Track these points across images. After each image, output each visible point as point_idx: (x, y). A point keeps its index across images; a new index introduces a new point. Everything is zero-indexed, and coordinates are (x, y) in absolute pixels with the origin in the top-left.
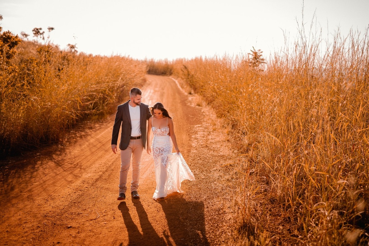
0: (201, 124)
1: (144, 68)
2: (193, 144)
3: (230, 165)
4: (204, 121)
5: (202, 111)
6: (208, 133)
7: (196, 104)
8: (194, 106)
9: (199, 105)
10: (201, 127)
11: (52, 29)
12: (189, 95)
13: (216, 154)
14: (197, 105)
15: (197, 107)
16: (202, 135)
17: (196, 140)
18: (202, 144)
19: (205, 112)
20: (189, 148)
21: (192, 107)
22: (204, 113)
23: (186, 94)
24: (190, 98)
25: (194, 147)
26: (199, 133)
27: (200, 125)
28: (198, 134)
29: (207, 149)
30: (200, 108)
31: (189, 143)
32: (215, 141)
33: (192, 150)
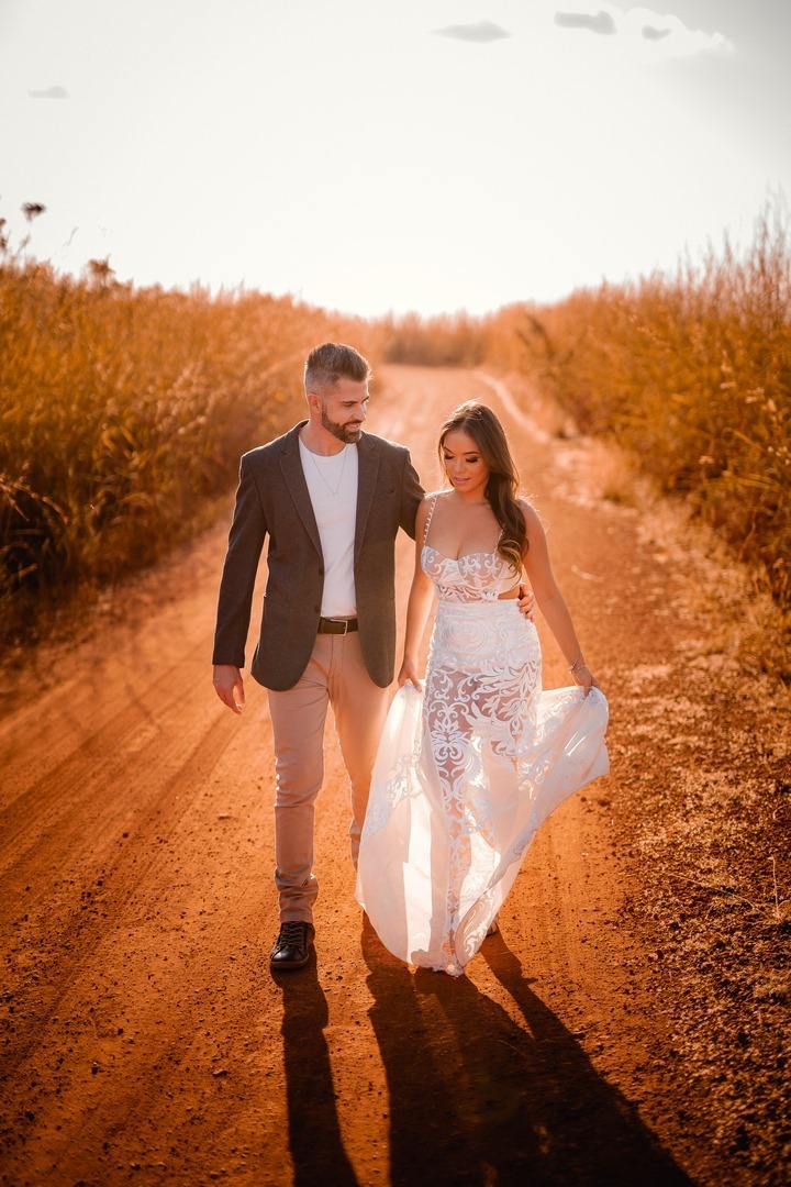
5: (644, 535)
7: (599, 493)
8: (590, 504)
9: (615, 498)
11: (38, 209)
12: (557, 443)
14: (607, 497)
15: (607, 507)
19: (661, 542)
21: (582, 508)
22: (660, 550)
23: (542, 437)
24: (564, 458)
30: (627, 513)
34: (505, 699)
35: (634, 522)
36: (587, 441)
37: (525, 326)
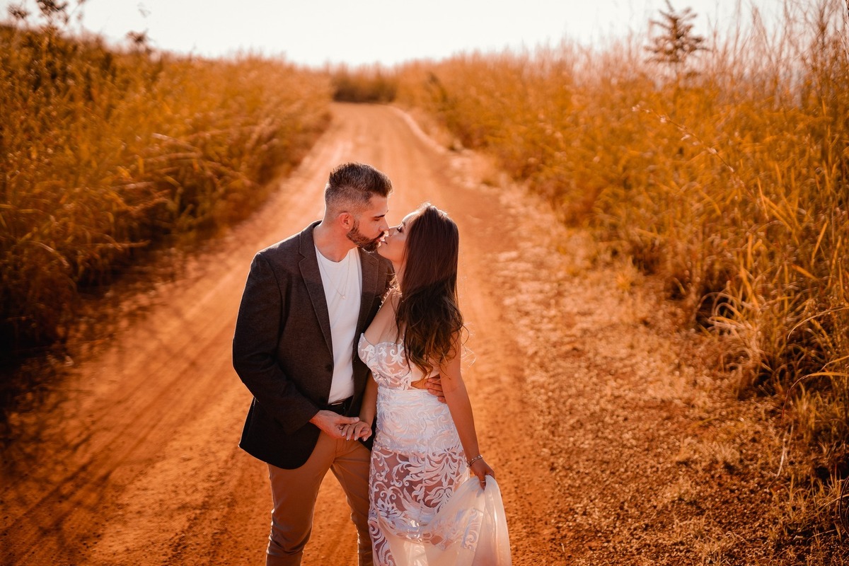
0: (516, 248)
1: (326, 88)
2: (522, 341)
3: (729, 468)
4: (521, 238)
6: (555, 285)
7: (478, 181)
8: (475, 186)
9: (488, 183)
10: (519, 259)
12: (451, 153)
13: (631, 395)
14: (483, 183)
15: (484, 189)
16: (540, 297)
17: (525, 321)
18: (554, 337)
19: (513, 204)
20: (511, 361)
21: (469, 189)
22: (512, 208)
23: (441, 150)
24: (456, 162)
25: (531, 351)
26: (523, 286)
27: (514, 254)
28: (520, 291)
29: (583, 364)
30: (494, 191)
31: (503, 332)
32: (594, 322)
33: (527, 372)
34: (429, 489)
35: (498, 195)
36: (467, 152)
37: (425, 78)
